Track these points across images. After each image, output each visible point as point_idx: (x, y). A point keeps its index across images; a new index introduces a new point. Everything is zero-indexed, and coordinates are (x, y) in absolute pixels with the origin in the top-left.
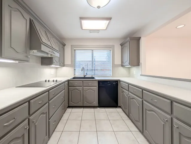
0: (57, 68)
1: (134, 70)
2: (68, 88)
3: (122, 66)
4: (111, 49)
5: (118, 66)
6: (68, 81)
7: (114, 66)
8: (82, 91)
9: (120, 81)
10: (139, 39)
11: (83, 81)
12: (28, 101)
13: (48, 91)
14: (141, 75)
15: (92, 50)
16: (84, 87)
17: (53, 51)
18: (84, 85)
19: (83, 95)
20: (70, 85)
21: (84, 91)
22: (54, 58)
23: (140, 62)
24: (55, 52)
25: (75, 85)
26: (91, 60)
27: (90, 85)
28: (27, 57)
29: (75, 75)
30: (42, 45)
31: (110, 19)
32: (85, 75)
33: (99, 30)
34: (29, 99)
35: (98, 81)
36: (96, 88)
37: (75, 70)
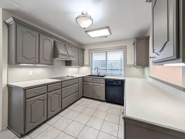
0: (79, 67)
2: (83, 83)
3: (134, 66)
4: (124, 50)
5: (130, 66)
6: (83, 77)
8: (92, 86)
12: (47, 85)
13: (61, 82)
14: (149, 77)
15: (106, 52)
16: (94, 83)
17: (69, 57)
18: (94, 82)
19: (93, 89)
20: (84, 81)
21: (94, 86)
22: (73, 61)
24: (70, 57)
25: (87, 81)
26: (105, 60)
27: (98, 82)
28: (52, 62)
29: (92, 73)
30: (59, 55)
32: (99, 73)
34: (47, 84)
35: (105, 79)
36: (103, 85)
37: (92, 69)
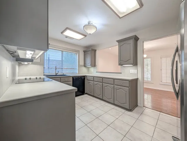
1: (92, 69)
3: (84, 66)
4: (77, 53)
5: (81, 66)
7: (79, 66)
9: (86, 76)
10: (95, 51)
11: (60, 77)
14: (96, 72)
15: (62, 51)
23: (96, 64)
27: (66, 81)
31: (85, 36)
33: (74, 38)
35: (73, 77)
36: (71, 83)
37: (44, 68)
